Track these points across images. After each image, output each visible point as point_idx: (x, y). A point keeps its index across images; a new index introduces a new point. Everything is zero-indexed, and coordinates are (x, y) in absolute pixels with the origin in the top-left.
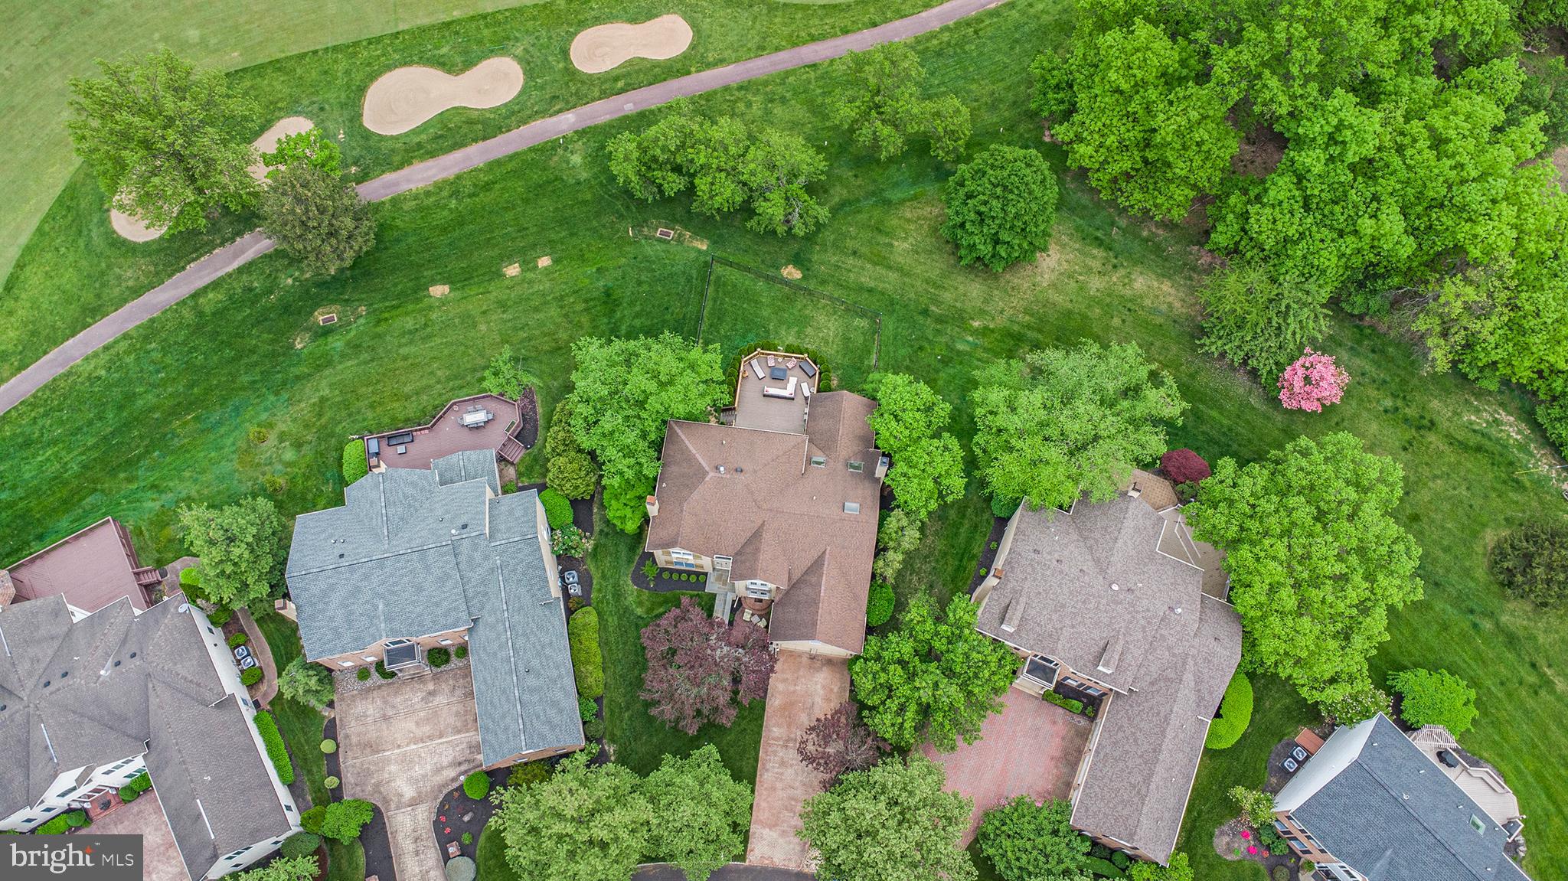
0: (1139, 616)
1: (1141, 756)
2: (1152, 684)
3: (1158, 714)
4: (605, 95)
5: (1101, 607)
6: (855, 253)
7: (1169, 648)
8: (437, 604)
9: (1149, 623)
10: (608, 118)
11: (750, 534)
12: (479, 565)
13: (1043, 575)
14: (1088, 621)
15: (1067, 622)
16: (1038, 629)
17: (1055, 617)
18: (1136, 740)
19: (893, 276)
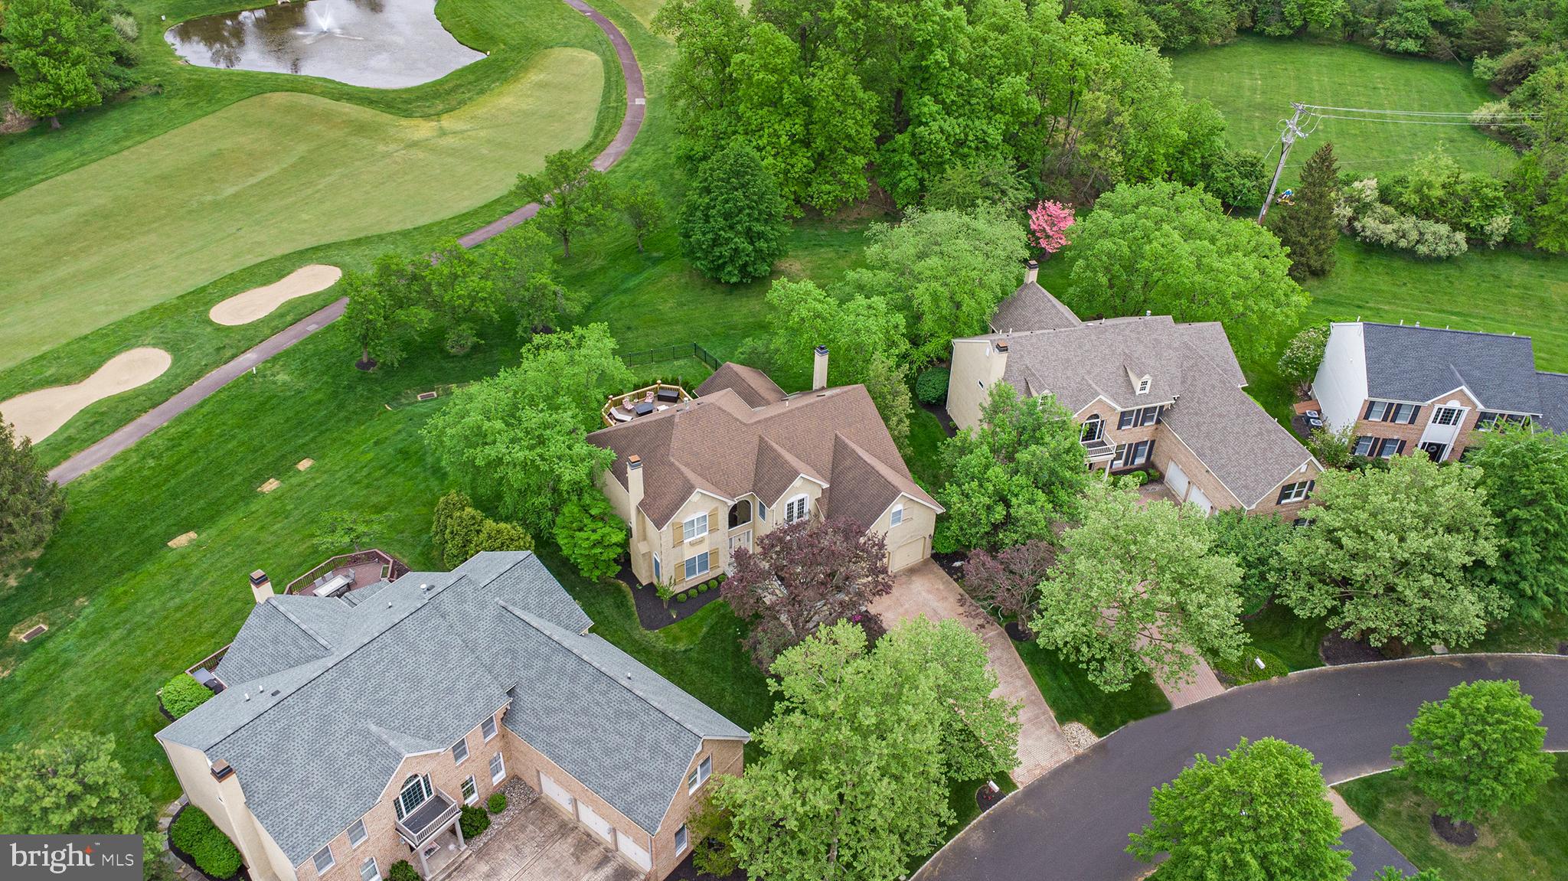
0: (1127, 332)
1: (1238, 416)
2: (1183, 382)
3: (1214, 387)
4: (275, 331)
5: (1095, 343)
6: (629, 328)
7: (1169, 347)
8: (450, 691)
9: (1139, 333)
10: (295, 341)
11: (754, 458)
12: (478, 618)
13: (1032, 345)
14: (1096, 361)
15: (1082, 371)
16: (1066, 392)
17: (1069, 373)
18: (1220, 416)
19: (679, 327)
